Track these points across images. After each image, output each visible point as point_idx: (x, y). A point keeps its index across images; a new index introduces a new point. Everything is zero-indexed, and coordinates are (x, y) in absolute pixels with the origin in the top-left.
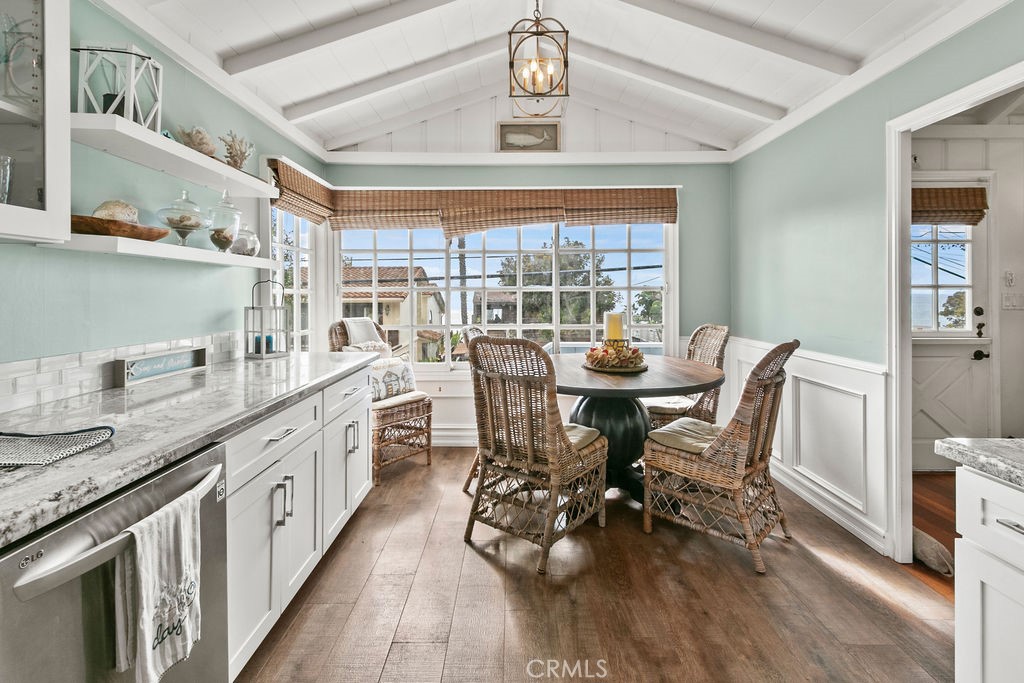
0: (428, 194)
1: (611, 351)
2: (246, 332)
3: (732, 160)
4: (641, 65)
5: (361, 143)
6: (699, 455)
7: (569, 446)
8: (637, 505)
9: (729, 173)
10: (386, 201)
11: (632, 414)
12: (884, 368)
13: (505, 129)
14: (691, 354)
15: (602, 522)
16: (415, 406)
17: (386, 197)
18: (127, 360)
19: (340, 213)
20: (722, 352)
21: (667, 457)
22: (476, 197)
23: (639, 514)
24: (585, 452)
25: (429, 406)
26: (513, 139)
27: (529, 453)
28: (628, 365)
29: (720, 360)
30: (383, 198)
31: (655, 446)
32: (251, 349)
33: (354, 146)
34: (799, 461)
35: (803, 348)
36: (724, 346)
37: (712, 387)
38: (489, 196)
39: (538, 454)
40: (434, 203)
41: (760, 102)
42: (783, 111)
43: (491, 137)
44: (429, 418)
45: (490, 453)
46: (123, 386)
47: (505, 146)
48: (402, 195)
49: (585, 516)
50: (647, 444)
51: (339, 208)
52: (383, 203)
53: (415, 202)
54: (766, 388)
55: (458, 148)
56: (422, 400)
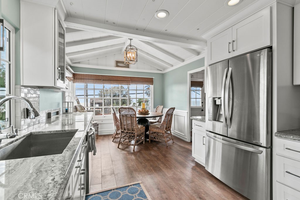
0: (99, 76)
1: (143, 110)
2: (63, 108)
3: (163, 73)
4: (148, 54)
5: (81, 62)
6: (158, 128)
7: (138, 128)
8: (148, 140)
9: (163, 76)
10: (88, 77)
11: (147, 122)
12: (187, 112)
13: (117, 62)
14: (156, 111)
15: (144, 143)
16: (95, 125)
17: (88, 76)
18: (52, 112)
19: (76, 79)
20: (162, 110)
21: (153, 129)
22: (111, 77)
23: (148, 141)
24: (141, 129)
25: (98, 125)
26: (119, 64)
27: (131, 129)
28: (147, 113)
29: (162, 112)
30: (87, 76)
31: (151, 127)
32: (64, 111)
33: (79, 63)
34: (175, 130)
35: (176, 109)
36: (163, 109)
37: (161, 116)
38: (114, 77)
39: (133, 129)
40: (101, 78)
41: (169, 63)
42: (172, 66)
43: (114, 64)
44: (98, 127)
45: (122, 130)
46: (51, 118)
47: (117, 66)
48: (93, 75)
49: (141, 141)
50: (150, 127)
51: (75, 78)
52: (87, 77)
53: (96, 78)
54: (169, 115)
55: (106, 66)
56: (97, 123)
